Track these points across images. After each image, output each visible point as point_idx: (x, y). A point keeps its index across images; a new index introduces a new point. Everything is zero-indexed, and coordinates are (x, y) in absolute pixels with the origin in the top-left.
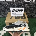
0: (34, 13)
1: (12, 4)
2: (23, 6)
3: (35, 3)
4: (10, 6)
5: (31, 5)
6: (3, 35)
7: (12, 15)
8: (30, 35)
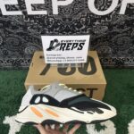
0: (127, 51)
1: (49, 24)
2: (84, 27)
3: (128, 18)
4: (39, 29)
5: (115, 25)
6: (18, 130)
7: (47, 62)
8: (115, 129)
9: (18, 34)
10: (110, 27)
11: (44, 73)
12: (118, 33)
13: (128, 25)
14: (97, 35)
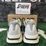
14: (33, 8)
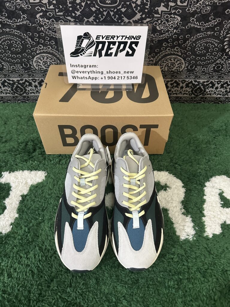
5: (193, 15)
6: (25, 192)
7: (71, 81)
9: (19, 28)
10: (185, 17)
11: (66, 98)
12: (198, 31)
13: (216, 16)
